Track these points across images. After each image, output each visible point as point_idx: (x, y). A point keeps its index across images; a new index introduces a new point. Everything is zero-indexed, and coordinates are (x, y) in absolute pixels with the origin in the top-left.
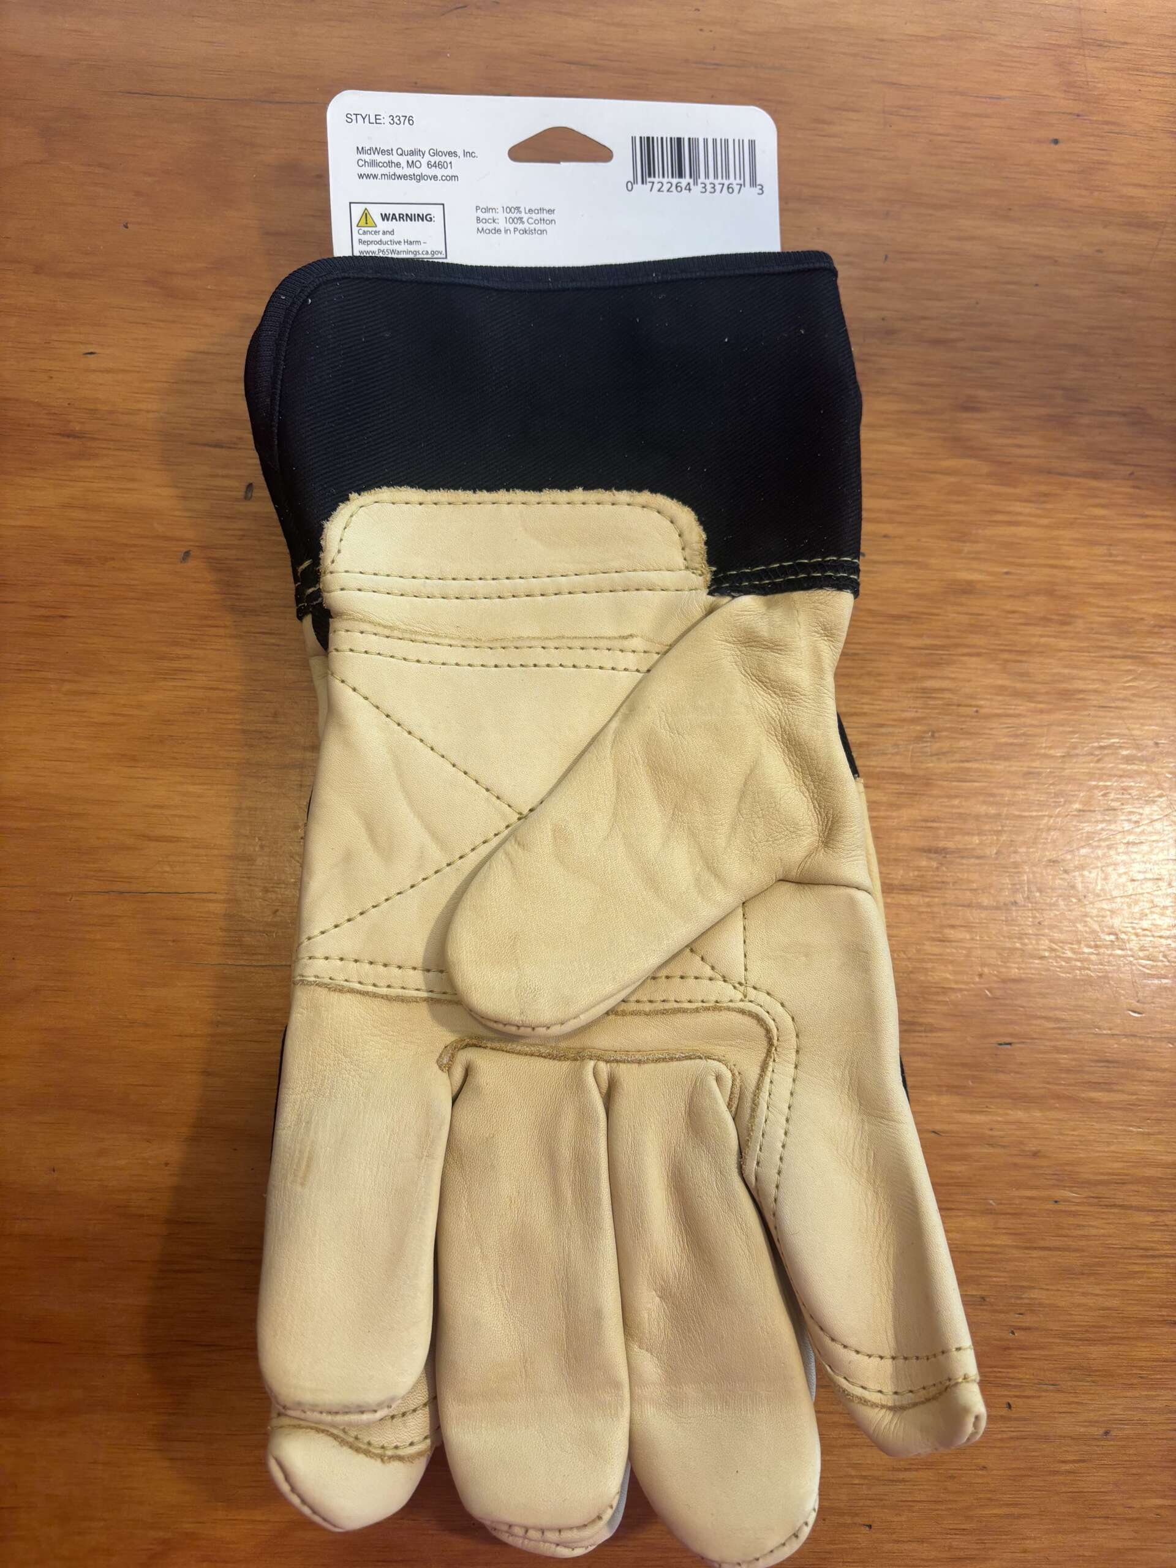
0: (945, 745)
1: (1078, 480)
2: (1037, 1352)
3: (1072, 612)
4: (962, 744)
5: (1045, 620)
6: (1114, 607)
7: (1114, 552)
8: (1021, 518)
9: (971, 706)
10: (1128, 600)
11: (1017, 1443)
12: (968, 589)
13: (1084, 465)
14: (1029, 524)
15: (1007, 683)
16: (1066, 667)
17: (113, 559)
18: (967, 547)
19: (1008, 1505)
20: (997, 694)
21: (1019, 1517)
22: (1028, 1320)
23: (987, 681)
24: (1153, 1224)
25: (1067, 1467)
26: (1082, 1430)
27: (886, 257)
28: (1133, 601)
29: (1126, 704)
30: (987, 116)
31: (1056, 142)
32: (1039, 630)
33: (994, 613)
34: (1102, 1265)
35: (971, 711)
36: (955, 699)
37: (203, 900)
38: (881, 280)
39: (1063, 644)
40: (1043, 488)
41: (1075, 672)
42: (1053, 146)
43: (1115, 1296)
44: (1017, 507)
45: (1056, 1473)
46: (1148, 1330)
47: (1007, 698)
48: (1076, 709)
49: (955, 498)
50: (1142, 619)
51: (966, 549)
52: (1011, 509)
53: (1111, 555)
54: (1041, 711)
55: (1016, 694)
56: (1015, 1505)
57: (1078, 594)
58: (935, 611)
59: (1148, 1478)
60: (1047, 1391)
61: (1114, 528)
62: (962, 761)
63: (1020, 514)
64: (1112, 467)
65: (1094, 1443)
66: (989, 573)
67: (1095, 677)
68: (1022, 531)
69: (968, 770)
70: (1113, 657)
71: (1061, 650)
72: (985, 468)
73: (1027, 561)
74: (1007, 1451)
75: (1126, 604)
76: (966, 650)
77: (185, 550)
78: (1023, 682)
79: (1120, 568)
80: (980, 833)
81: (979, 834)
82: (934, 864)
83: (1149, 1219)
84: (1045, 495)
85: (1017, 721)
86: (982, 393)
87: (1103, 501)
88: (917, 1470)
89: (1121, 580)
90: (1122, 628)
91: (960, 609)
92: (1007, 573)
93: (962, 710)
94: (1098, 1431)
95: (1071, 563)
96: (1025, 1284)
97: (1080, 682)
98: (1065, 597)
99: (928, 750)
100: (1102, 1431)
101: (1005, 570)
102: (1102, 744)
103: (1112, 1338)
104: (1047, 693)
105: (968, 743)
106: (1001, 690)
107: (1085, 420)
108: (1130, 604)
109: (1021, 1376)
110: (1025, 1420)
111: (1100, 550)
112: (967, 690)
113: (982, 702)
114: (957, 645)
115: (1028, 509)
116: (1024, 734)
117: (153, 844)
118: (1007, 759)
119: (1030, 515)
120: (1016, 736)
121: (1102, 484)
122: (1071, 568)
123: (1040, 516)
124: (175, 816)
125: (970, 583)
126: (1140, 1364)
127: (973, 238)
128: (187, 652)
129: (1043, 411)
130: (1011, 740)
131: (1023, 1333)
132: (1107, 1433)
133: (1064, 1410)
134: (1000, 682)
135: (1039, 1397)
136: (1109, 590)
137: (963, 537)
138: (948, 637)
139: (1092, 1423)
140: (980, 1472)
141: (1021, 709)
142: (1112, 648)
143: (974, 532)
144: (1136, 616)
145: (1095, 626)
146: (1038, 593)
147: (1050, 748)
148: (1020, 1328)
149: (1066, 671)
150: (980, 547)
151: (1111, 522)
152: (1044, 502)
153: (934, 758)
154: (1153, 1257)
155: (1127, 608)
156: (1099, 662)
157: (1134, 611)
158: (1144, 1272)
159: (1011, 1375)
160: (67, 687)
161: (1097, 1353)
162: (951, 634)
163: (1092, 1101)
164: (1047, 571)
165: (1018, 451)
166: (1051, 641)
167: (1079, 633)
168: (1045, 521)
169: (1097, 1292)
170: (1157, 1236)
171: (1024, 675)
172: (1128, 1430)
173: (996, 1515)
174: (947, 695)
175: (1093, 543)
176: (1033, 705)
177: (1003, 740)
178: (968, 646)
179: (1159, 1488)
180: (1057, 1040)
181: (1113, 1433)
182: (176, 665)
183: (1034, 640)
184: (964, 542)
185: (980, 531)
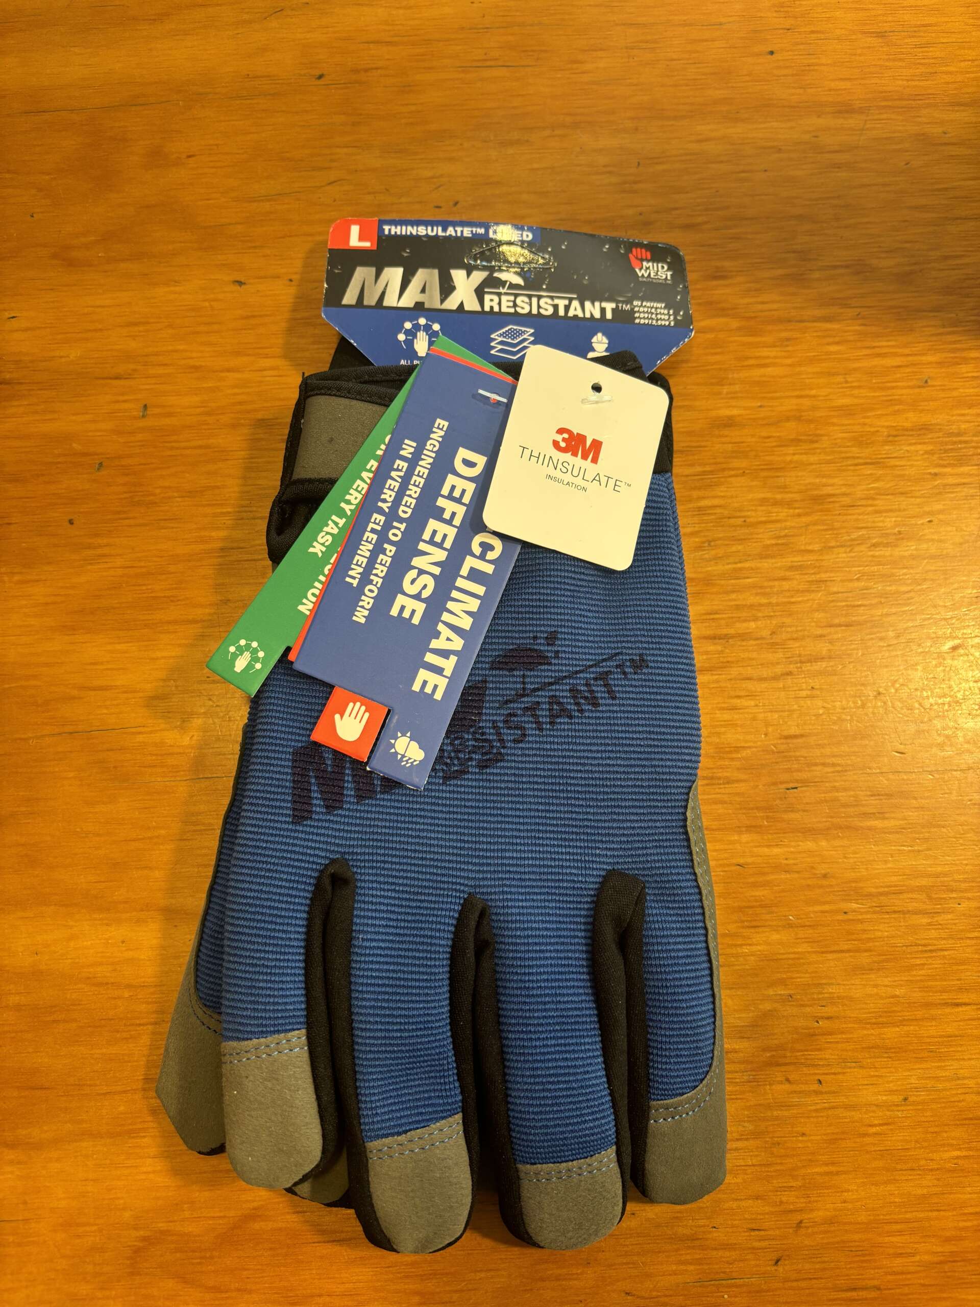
0: (720, 552)
1: (815, 324)
2: (839, 1036)
3: (819, 432)
4: (734, 549)
5: (796, 441)
6: (854, 424)
7: (849, 380)
8: (767, 361)
9: (739, 517)
10: (864, 417)
11: (830, 1112)
12: (729, 423)
13: (818, 312)
14: (774, 365)
15: (769, 495)
16: (817, 477)
17: (43, 475)
18: (725, 389)
19: (827, 1165)
20: (761, 505)
21: (837, 1173)
22: (829, 1010)
23: (750, 496)
24: (929, 924)
25: (874, 1130)
26: (884, 1098)
27: (639, 164)
28: (868, 417)
29: (870, 502)
30: (713, 40)
31: (772, 53)
32: (791, 450)
33: (753, 440)
34: (887, 961)
35: (739, 521)
36: (726, 513)
37: (133, 733)
38: (635, 182)
39: (813, 459)
40: (784, 335)
41: (824, 480)
42: (769, 56)
43: (901, 986)
44: (765, 352)
45: (866, 1135)
46: (934, 1012)
47: (770, 508)
48: (828, 510)
49: (713, 351)
50: (878, 431)
51: (725, 391)
52: (757, 354)
53: (847, 382)
54: (799, 515)
55: (776, 503)
56: (833, 1164)
57: (821, 417)
58: (703, 444)
59: (945, 1135)
60: (850, 1068)
61: (848, 359)
62: (736, 563)
63: (768, 357)
64: (842, 311)
65: (895, 1108)
66: (745, 408)
67: (841, 483)
68: (769, 371)
69: (741, 569)
70: (856, 465)
71: (812, 464)
72: (735, 324)
73: (778, 395)
74: (820, 1119)
75: (862, 421)
76: (732, 473)
77: (98, 462)
78: (782, 493)
79: (856, 392)
80: (756, 619)
81: (754, 620)
82: (719, 648)
83: (925, 920)
84: (788, 339)
85: (778, 525)
86: (727, 264)
87: (837, 339)
88: (747, 1139)
89: (856, 401)
90: (860, 441)
91: (724, 440)
92: (761, 406)
93: (732, 521)
94: (897, 1099)
95: (813, 392)
96: (824, 981)
97: (829, 488)
98: (810, 421)
99: (707, 556)
100: (901, 1098)
101: (759, 404)
102: (853, 537)
103: (901, 1021)
104: (803, 500)
105: (740, 547)
106: (763, 501)
107: (817, 275)
108: (867, 421)
109: (827, 1057)
110: (834, 1092)
111: (840, 379)
112: (736, 505)
113: (749, 513)
114: (724, 470)
115: (772, 352)
116: (786, 536)
117: (92, 693)
118: (773, 557)
119: (775, 357)
120: (779, 537)
121: (835, 326)
122: (814, 396)
123: (786, 358)
124: (107, 669)
125: (730, 418)
126: (928, 1040)
127: (707, 140)
128: (105, 541)
129: (780, 272)
130: (773, 542)
131: (826, 1021)
132: (906, 1099)
133: (866, 1082)
134: (762, 495)
135: (844, 1073)
136: (847, 411)
137: (721, 383)
138: (716, 463)
139: (892, 1092)
140: (800, 1138)
141: (782, 516)
142: (854, 458)
143: (730, 376)
144: (872, 429)
145: (839, 441)
146: (788, 419)
147: (810, 544)
148: (822, 1018)
149: (818, 480)
150: (737, 388)
151: (845, 356)
152: (787, 346)
153: (712, 563)
154: (931, 951)
155: (865, 424)
156: (844, 470)
157: (871, 426)
158: (925, 964)
159: (820, 1056)
160: (16, 578)
161: (891, 1033)
162: (718, 460)
163: (870, 829)
164: (794, 401)
165: (760, 307)
166: (804, 458)
167: (825, 448)
168: (789, 361)
169: (887, 983)
170: (933, 934)
171: (784, 488)
172: (923, 1096)
173: (818, 1174)
174: (718, 511)
175: (830, 374)
176: (791, 511)
177: (768, 542)
178: (733, 469)
179: (955, 1142)
180: (836, 781)
181: (911, 1099)
182: (99, 551)
183: (788, 458)
184: (723, 385)
185: (735, 376)
